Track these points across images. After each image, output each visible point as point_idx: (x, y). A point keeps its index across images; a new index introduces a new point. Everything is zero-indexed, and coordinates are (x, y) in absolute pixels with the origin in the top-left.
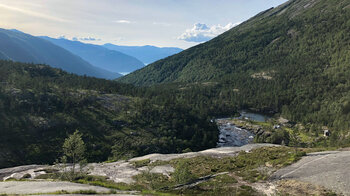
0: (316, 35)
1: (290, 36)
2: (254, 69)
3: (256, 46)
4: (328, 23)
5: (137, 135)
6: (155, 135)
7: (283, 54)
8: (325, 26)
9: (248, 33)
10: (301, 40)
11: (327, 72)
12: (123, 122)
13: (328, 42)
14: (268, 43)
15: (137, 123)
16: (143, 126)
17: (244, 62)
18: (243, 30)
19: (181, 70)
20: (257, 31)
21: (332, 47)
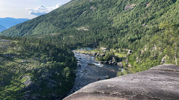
0: (104, 9)
1: (92, 10)
2: (77, 26)
3: (75, 15)
4: (108, 3)
5: (28, 63)
6: (41, 62)
7: (90, 19)
8: (107, 5)
9: (70, 9)
10: (97, 12)
11: (113, 26)
12: (12, 55)
13: (110, 12)
14: (81, 13)
15: (24, 55)
16: (29, 57)
17: (70, 23)
18: (66, 8)
19: (34, 29)
20: (74, 7)
21: (113, 14)
